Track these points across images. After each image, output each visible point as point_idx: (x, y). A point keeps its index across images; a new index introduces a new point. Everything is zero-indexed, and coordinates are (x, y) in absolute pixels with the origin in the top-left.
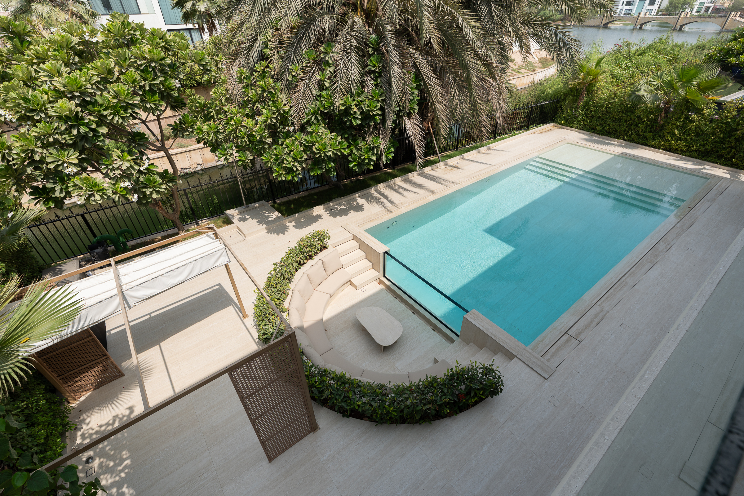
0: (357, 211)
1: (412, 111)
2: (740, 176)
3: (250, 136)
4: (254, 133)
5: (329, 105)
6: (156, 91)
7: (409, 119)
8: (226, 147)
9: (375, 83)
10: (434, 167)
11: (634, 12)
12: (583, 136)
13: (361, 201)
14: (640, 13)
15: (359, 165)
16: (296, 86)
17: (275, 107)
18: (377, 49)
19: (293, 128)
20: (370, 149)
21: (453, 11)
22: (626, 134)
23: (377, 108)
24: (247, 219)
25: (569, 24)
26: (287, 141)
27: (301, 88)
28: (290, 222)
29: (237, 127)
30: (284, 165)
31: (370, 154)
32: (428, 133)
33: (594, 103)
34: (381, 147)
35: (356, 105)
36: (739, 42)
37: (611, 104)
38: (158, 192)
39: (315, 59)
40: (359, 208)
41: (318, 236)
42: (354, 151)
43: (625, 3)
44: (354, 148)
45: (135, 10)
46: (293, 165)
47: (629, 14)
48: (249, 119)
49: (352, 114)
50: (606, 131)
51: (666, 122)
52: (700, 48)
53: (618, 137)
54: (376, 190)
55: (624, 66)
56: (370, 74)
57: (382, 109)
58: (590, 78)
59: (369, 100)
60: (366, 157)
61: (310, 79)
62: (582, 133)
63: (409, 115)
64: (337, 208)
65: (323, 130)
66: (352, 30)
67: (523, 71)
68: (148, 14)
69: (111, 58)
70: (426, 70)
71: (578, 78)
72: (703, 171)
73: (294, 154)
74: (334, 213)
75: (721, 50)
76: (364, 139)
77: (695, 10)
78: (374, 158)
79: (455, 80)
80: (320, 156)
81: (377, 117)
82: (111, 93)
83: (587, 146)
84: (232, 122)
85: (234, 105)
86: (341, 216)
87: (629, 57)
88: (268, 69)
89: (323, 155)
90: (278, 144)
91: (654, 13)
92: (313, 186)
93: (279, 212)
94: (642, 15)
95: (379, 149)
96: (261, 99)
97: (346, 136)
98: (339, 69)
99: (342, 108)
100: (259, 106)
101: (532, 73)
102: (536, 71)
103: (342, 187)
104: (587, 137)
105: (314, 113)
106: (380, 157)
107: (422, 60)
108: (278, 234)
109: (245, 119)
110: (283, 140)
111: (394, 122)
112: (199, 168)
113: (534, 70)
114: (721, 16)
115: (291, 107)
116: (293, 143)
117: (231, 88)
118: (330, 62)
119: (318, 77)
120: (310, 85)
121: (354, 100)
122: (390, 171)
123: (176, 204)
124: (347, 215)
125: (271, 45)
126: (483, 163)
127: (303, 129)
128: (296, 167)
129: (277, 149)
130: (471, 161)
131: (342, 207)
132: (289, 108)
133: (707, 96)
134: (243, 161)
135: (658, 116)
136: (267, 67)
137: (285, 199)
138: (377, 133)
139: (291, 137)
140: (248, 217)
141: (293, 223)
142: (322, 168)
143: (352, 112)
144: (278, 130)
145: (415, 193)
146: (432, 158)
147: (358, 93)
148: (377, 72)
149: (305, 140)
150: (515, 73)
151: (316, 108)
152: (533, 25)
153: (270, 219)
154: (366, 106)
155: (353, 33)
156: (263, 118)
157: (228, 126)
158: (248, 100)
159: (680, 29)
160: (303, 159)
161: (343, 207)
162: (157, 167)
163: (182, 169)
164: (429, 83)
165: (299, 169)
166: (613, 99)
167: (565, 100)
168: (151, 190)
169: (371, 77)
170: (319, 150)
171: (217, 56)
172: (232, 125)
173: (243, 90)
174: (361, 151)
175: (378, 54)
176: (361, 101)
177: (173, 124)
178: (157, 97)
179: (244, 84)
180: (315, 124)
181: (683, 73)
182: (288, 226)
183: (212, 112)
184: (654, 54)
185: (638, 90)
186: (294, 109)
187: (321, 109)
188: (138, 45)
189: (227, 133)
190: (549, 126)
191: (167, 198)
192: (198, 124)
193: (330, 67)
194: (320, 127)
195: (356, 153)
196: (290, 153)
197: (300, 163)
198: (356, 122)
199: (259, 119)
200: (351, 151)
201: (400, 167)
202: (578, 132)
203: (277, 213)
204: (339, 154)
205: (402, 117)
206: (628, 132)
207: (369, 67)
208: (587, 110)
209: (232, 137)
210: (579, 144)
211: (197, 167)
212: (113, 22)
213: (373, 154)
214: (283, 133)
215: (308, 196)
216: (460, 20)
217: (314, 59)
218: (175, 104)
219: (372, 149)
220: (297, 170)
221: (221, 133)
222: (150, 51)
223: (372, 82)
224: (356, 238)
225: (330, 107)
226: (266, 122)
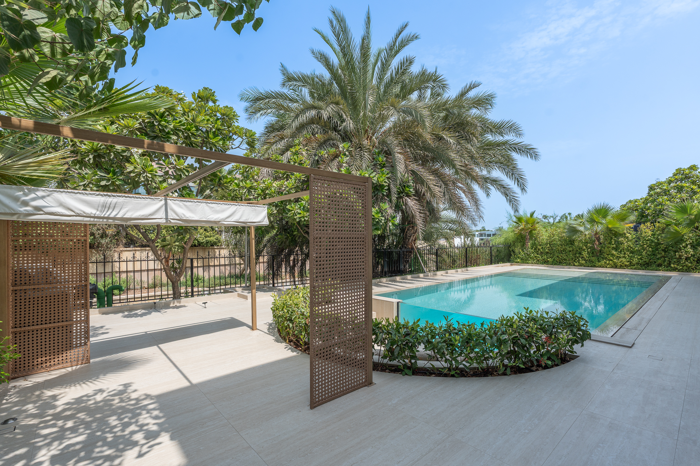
12: (541, 267)
22: (574, 261)
33: (539, 243)
37: (553, 241)
51: (602, 247)
58: (530, 225)
71: (520, 226)
118: (347, 153)
133: (624, 225)
135: (593, 244)
166: (553, 238)
167: (514, 245)
202: (536, 265)
208: (535, 249)
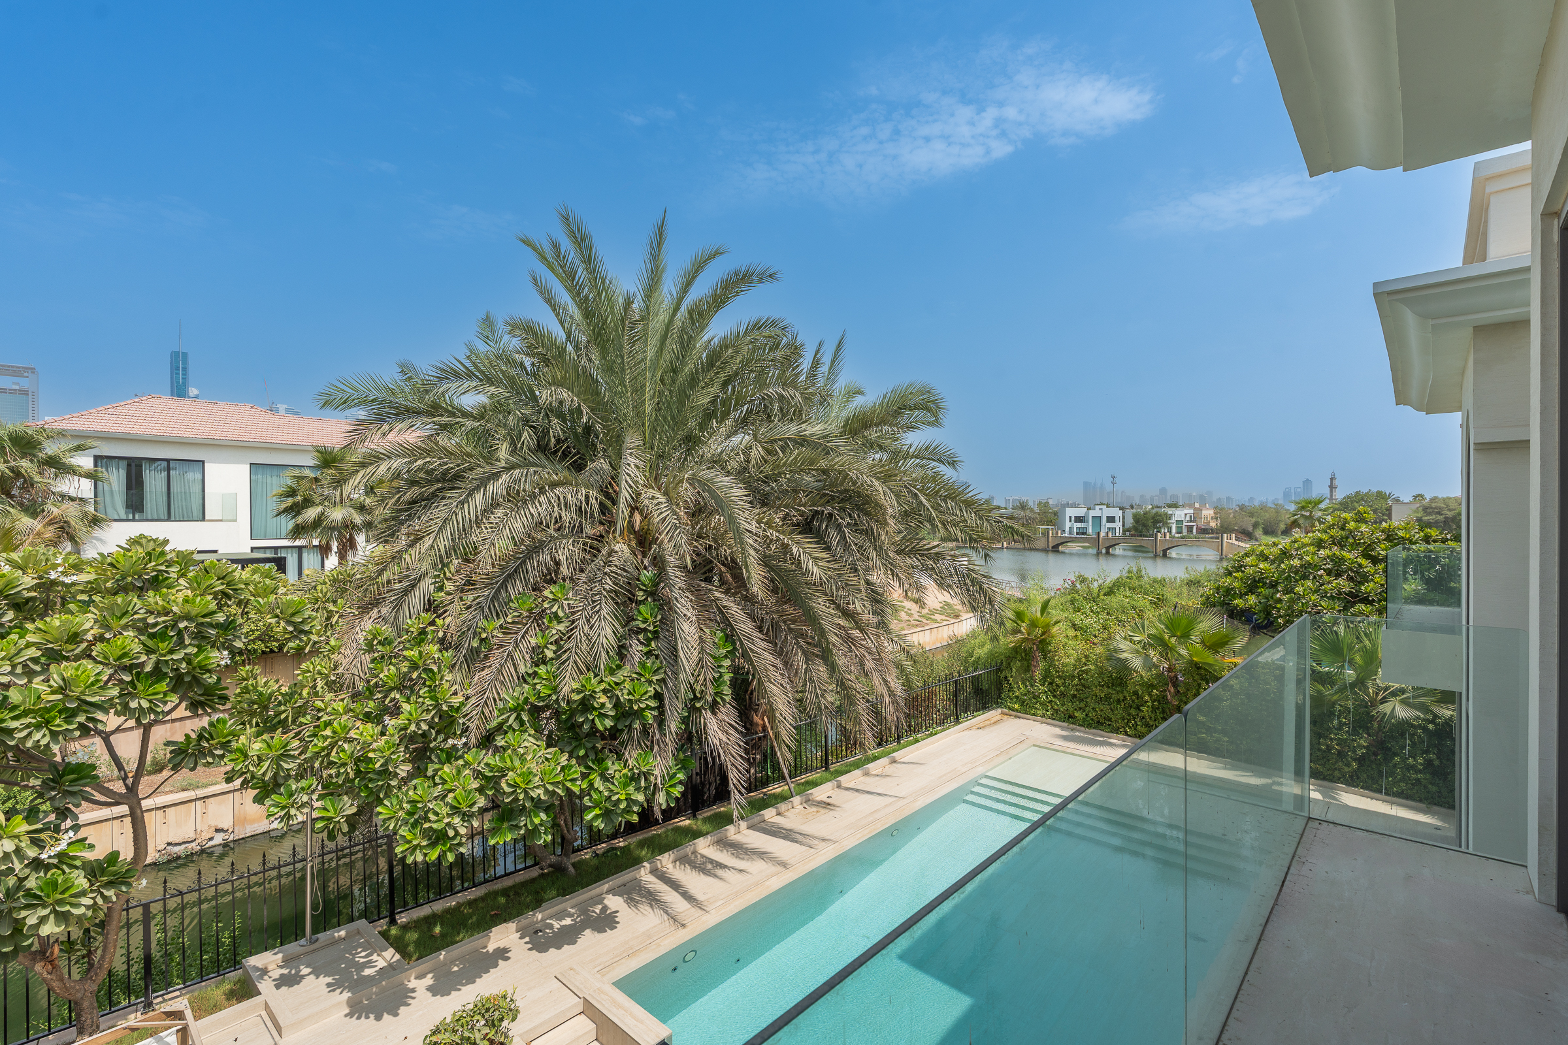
0: (601, 930)
1: (718, 700)
2: (1338, 794)
3: (361, 759)
4: (371, 755)
5: (549, 692)
6: (166, 674)
7: (714, 713)
8: (294, 787)
9: (645, 649)
10: (783, 807)
11: (1090, 530)
12: (1058, 731)
13: (614, 902)
14: (1099, 534)
15: (607, 814)
16: (486, 657)
17: (431, 698)
18: (652, 594)
19: (464, 740)
20: (632, 779)
21: (781, 537)
22: (1127, 725)
23: (647, 696)
24: (303, 977)
25: (999, 546)
26: (446, 768)
27: (495, 661)
28: (420, 977)
29: (336, 742)
30: (426, 825)
31: (631, 789)
32: (764, 737)
33: (1057, 672)
34: (657, 772)
35: (605, 691)
36: (1236, 578)
37: (1086, 672)
38: (63, 917)
39: (532, 609)
40: (607, 922)
41: (488, 1010)
42: (598, 783)
43: (1073, 519)
44: (598, 778)
45: (195, 514)
46: (448, 824)
47: (1083, 533)
48: (369, 725)
49: (595, 709)
50: (1092, 720)
51: (1181, 701)
52: (1192, 583)
53: (1116, 731)
54: (654, 871)
55: (1088, 612)
56: (637, 633)
57: (658, 696)
58: (1039, 631)
59: (633, 680)
60: (623, 797)
61: (517, 645)
62: (1056, 726)
63: (714, 707)
64: (551, 926)
65: (529, 742)
66: (607, 563)
67: (938, 617)
68: (221, 521)
69: (90, 612)
70: (745, 627)
71: (1020, 632)
72: (1275, 787)
73: (455, 798)
74: (541, 941)
75: (1218, 589)
76: (620, 756)
77: (1174, 530)
78: (640, 797)
79: (797, 643)
80: (516, 800)
81: (648, 714)
82: (52, 683)
83: (1069, 750)
84: (328, 732)
85: (343, 696)
86: (559, 948)
87: (1092, 598)
88: (433, 628)
89: (521, 797)
90: (426, 776)
91: (1119, 533)
92: (511, 868)
93: (398, 950)
94: (1103, 535)
95: (652, 778)
96: (405, 685)
97: (582, 753)
98: (576, 627)
99: (576, 697)
100: (398, 696)
101: (953, 621)
102: (961, 618)
103: (571, 869)
104: (1064, 733)
105: (517, 709)
106: (654, 794)
107: (735, 610)
108: (378, 1018)
109: (358, 723)
110: (437, 766)
111: (685, 721)
112: (219, 839)
113: (957, 616)
114: (1211, 538)
115: (468, 698)
116: (459, 772)
117: (345, 661)
118: (561, 614)
119: (533, 641)
120: (517, 655)
121: (602, 681)
122: (688, 822)
123: (104, 951)
124: (574, 943)
125: (449, 586)
126: (880, 794)
127: (487, 741)
128: (455, 829)
129: (419, 787)
130: (857, 790)
131: (564, 923)
132: (461, 699)
133: (1223, 657)
134: (329, 819)
135: (1165, 691)
136: (433, 623)
137: (425, 911)
138: (648, 743)
139: (457, 759)
140: (305, 971)
141: (429, 980)
142: (517, 827)
143: (596, 705)
144: (432, 745)
145: (741, 871)
146: (776, 789)
147: (611, 668)
148: (650, 631)
149: (487, 765)
150: (925, 621)
151: (522, 698)
152: (918, 556)
153: (368, 972)
154: (625, 692)
155: (607, 570)
156: (401, 721)
157: (316, 741)
158: (376, 685)
159: (1165, 555)
160: (475, 809)
161: (568, 921)
162: (91, 846)
163: (169, 844)
164: (750, 649)
165: (463, 831)
166: (1086, 664)
167: (1009, 666)
168: (45, 912)
169: (638, 640)
170: (515, 786)
171: (335, 602)
172: (325, 738)
173: (371, 666)
174: (613, 784)
175: (654, 600)
176: (617, 684)
177: (181, 739)
178: (163, 686)
179: (376, 655)
180: (514, 730)
181: (1172, 624)
182: (413, 990)
183: (284, 711)
184: (1128, 593)
185: (1116, 651)
186: (473, 700)
187: (532, 699)
188: (165, 590)
189: (308, 755)
190: (994, 714)
191: (87, 931)
192: (243, 739)
193: (559, 623)
194: (526, 736)
195: (601, 789)
196: (446, 796)
197: (466, 817)
198: (602, 724)
199: (391, 723)
200: (591, 785)
201: (709, 814)
202: (1048, 724)
203: (391, 951)
204: (559, 791)
205: (699, 710)
206: (1129, 721)
207: (637, 622)
208: (1051, 684)
209: (317, 765)
210: (1054, 747)
211: (211, 839)
212: (129, 550)
213: (638, 789)
214: (442, 750)
215: (483, 899)
216: (795, 550)
217: (530, 610)
218: (202, 699)
219: (634, 779)
220: (457, 834)
221: (294, 757)
222: (186, 601)
223: (641, 648)
224: (589, 1009)
225: (550, 695)
226: (405, 729)
